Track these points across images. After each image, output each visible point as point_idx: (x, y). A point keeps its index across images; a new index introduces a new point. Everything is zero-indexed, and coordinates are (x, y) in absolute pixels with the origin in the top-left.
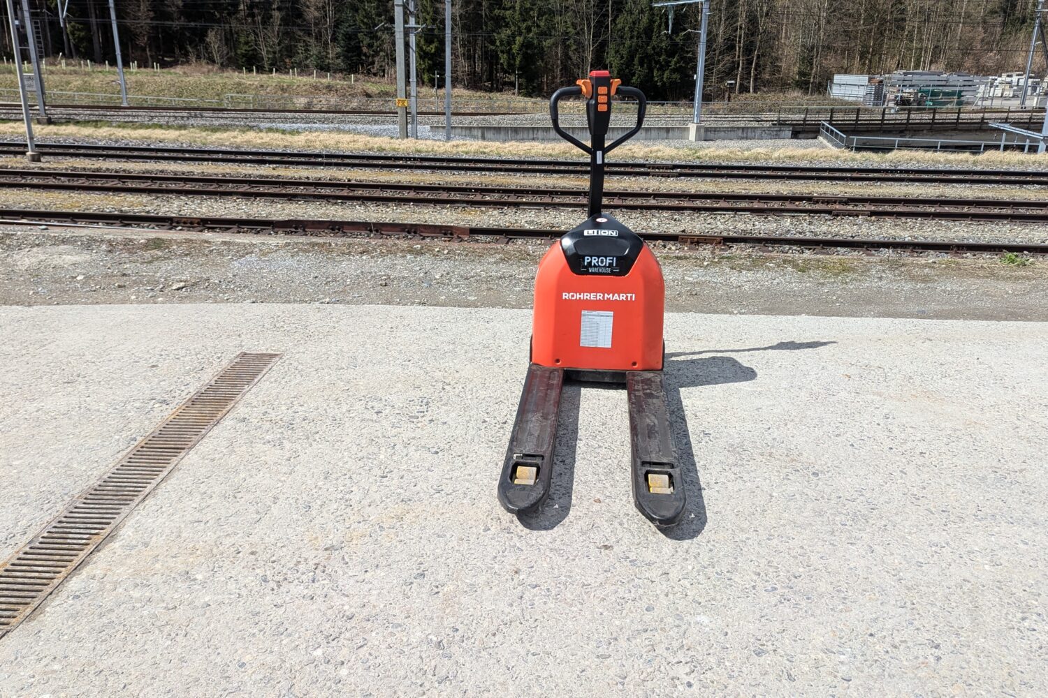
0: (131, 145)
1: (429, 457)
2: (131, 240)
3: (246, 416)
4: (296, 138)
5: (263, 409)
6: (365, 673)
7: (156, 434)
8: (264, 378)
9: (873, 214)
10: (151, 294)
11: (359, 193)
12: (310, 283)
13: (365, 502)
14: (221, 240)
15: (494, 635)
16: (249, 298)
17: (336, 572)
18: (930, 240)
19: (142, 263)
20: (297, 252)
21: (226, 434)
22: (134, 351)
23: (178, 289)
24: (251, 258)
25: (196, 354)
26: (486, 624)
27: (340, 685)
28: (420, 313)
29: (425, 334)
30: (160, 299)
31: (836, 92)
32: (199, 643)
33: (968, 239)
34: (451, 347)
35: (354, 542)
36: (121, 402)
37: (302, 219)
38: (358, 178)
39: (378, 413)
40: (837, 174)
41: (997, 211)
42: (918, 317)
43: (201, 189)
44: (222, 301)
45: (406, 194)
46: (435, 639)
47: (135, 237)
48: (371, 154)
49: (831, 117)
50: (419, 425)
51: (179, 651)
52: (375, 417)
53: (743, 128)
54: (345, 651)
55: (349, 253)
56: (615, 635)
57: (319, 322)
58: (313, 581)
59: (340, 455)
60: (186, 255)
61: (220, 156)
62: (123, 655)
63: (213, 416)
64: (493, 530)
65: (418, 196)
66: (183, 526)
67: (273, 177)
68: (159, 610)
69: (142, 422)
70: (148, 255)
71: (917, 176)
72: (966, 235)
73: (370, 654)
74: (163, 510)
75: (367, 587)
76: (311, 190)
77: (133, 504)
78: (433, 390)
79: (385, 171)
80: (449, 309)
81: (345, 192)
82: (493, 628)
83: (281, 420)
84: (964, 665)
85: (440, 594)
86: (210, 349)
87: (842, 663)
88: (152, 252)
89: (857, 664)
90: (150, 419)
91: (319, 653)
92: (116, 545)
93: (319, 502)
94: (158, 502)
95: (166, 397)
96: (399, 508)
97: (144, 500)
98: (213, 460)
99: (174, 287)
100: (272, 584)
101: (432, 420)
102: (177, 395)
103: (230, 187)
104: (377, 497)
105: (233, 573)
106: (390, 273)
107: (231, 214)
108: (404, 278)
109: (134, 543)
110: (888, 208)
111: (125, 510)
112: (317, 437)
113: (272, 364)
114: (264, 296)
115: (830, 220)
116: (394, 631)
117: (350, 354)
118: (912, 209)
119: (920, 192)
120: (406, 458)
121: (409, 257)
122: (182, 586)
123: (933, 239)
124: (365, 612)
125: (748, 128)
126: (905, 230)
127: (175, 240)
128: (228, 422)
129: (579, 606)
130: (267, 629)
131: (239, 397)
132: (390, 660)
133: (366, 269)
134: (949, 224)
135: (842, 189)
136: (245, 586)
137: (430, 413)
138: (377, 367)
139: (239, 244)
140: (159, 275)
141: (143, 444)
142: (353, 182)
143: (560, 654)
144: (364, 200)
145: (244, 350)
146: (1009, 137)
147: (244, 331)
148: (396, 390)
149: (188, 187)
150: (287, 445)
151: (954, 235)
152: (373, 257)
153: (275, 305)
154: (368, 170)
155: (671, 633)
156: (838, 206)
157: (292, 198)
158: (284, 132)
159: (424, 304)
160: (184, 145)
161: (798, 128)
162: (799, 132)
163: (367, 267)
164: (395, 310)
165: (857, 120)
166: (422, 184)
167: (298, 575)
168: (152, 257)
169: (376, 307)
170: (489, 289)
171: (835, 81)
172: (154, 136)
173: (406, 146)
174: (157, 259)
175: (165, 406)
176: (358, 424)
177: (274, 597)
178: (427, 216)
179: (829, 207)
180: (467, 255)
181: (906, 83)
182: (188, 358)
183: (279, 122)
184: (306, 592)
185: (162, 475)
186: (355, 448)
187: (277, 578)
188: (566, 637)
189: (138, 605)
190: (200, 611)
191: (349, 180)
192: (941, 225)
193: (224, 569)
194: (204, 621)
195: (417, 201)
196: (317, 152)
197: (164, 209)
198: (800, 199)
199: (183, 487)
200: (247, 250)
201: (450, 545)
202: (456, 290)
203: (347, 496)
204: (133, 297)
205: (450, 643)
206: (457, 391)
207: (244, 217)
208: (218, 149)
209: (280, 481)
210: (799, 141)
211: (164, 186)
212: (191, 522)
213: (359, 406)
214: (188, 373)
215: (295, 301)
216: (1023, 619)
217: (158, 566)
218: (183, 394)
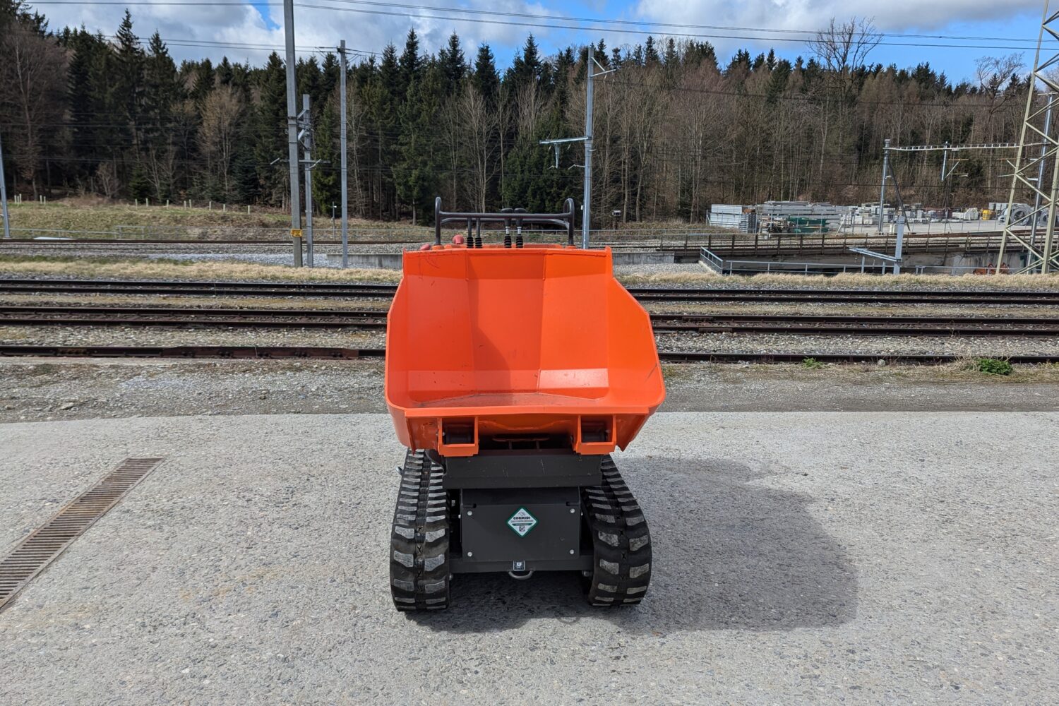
0: (14, 278)
1: (290, 532)
2: (20, 367)
3: (130, 508)
4: (188, 268)
5: (146, 502)
6: (223, 682)
7: (48, 526)
8: (148, 478)
9: (735, 330)
10: (40, 414)
11: (251, 319)
12: (195, 399)
13: (232, 567)
14: (109, 364)
15: (330, 651)
16: (135, 413)
17: (204, 616)
18: (782, 353)
19: (31, 387)
20: (183, 373)
21: (111, 523)
22: (26, 461)
23: (67, 409)
24: (140, 379)
25: (85, 462)
26: (324, 644)
27: (203, 691)
28: (293, 420)
29: (297, 437)
30: (49, 418)
31: (714, 220)
32: (87, 671)
33: (815, 352)
34: (319, 446)
35: (221, 595)
36: (15, 502)
37: (191, 345)
38: (250, 306)
39: (248, 501)
40: (707, 295)
41: (844, 326)
42: (721, 411)
43: (88, 319)
44: (110, 417)
45: (298, 320)
46: (282, 656)
47: (24, 364)
48: (265, 282)
49: (710, 243)
50: (284, 508)
51: (70, 677)
52: (245, 504)
53: (629, 254)
54: (208, 668)
55: (233, 372)
56: (425, 645)
57: (200, 431)
58: (185, 624)
59: (213, 534)
60: (75, 379)
61: (109, 287)
62: (24, 682)
63: (99, 510)
64: (338, 580)
65: (310, 322)
66: (72, 592)
67: (163, 306)
68: (54, 650)
69: (34, 517)
70: (36, 379)
71: (777, 296)
72: (814, 348)
73: (229, 669)
74: (55, 581)
75: (229, 626)
76: (203, 319)
77: (28, 579)
78: (298, 481)
79: (277, 299)
80: (321, 416)
81: (236, 320)
82: (329, 646)
83: (162, 509)
84: (680, 646)
85: (290, 627)
86: (97, 457)
87: (592, 651)
88: (40, 377)
89: (603, 651)
90: (41, 515)
91: (187, 671)
92: (14, 608)
93: (192, 569)
94: (51, 576)
95: (56, 497)
96: (261, 570)
97: (37, 575)
98: (99, 543)
99: (63, 408)
100: (149, 628)
101: (295, 504)
102: (66, 495)
103: (118, 317)
104: (243, 563)
105: (116, 622)
106: (269, 388)
107: (119, 342)
108: (283, 391)
109: (30, 606)
110: (749, 325)
111: (21, 584)
112: (193, 521)
113: (155, 466)
114: (149, 410)
115: (696, 336)
116: (250, 653)
117: (227, 456)
118: (770, 325)
119: (778, 310)
120: (269, 534)
121: (288, 373)
122: (73, 634)
123: (785, 352)
124: (227, 642)
125: (634, 254)
126: (761, 344)
127: (64, 366)
128: (114, 514)
129: (400, 628)
130: (145, 658)
131: (124, 494)
132: (245, 672)
133: (248, 385)
134: (801, 338)
135: (710, 309)
136: (126, 631)
137: (294, 499)
138: (250, 465)
139: (127, 367)
140: (47, 397)
141: (35, 534)
142: (245, 309)
143: (380, 659)
144: (255, 326)
145: (130, 456)
146: (869, 260)
147: (130, 441)
148: (266, 482)
149: (74, 318)
150: (166, 528)
151: (803, 348)
152: (254, 375)
153: (160, 418)
154: (261, 298)
155: (469, 641)
156: (705, 324)
157: (182, 326)
158: (176, 262)
159: (299, 412)
160: (71, 277)
161: (680, 253)
162: (682, 257)
163: (249, 383)
164: (270, 418)
165: (733, 246)
166: (314, 310)
167: (172, 620)
168: (41, 381)
169: (253, 416)
170: (360, 398)
171: (712, 211)
172: (39, 269)
173: (300, 274)
174: (46, 382)
175: (55, 505)
176: (230, 510)
177: (150, 636)
178: (318, 340)
179: (697, 325)
180: (343, 370)
181: (776, 212)
182: (77, 465)
183: (171, 253)
184: (178, 631)
185: (53, 557)
186: (226, 528)
187: (153, 624)
188: (387, 648)
189: (35, 648)
190: (89, 649)
191: (241, 308)
192: (793, 339)
193: (108, 620)
194: (91, 656)
195: (309, 326)
196: (209, 281)
197: (48, 340)
198: (672, 318)
199: (73, 564)
200: (135, 372)
201: (301, 593)
202: (330, 400)
203: (217, 563)
204: (23, 417)
205: (294, 658)
206: (320, 481)
207: (133, 346)
208: (107, 280)
209: (158, 555)
210: (681, 265)
211: (49, 318)
212: (79, 589)
213: (232, 497)
214: (76, 477)
215: (179, 415)
216: (731, 616)
217: (51, 621)
218: (72, 494)
